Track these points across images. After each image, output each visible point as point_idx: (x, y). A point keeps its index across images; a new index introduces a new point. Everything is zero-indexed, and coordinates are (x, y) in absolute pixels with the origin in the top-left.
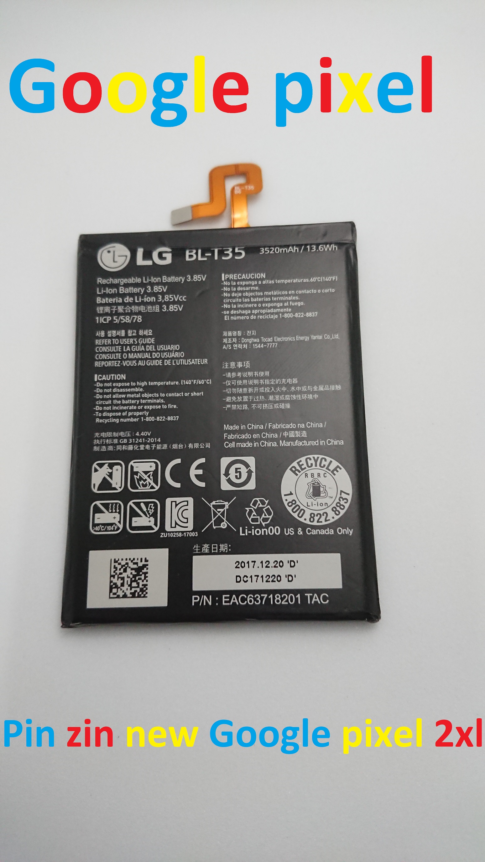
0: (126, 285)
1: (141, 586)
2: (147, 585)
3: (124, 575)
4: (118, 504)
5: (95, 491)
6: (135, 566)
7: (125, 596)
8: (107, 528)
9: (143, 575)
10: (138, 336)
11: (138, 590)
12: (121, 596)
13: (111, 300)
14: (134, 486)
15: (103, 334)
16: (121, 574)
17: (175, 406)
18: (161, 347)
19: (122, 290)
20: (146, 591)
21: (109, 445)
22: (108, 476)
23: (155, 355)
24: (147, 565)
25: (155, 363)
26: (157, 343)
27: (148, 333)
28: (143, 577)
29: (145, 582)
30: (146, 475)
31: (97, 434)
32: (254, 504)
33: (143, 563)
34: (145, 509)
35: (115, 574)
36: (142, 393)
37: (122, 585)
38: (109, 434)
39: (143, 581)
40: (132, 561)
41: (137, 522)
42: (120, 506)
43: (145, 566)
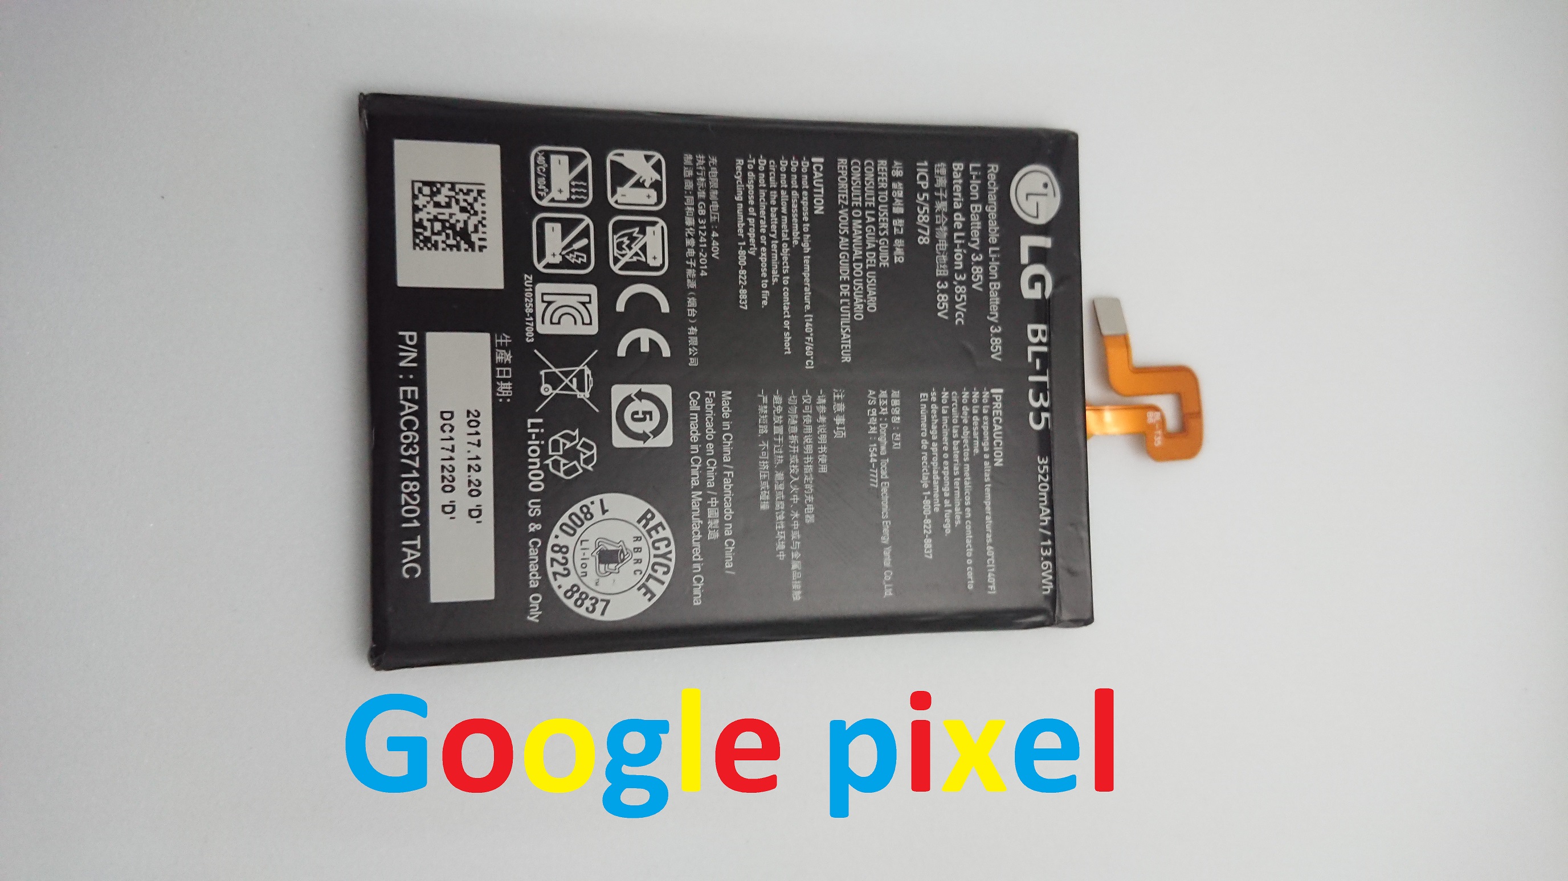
0: (984, 217)
1: (434, 238)
2: (436, 248)
3: (455, 209)
4: (585, 198)
5: (611, 156)
6: (471, 228)
7: (416, 209)
8: (541, 176)
9: (454, 242)
10: (892, 237)
11: (428, 234)
12: (416, 202)
13: (958, 188)
14: (618, 227)
15: (898, 173)
16: (457, 202)
17: (765, 303)
18: (872, 279)
19: (976, 208)
20: (425, 248)
21: (695, 182)
22: (638, 180)
23: (858, 268)
24: (473, 250)
25: (844, 267)
26: (880, 271)
27: (898, 256)
28: (451, 242)
29: (441, 245)
30: (640, 249)
31: (714, 160)
32: (585, 445)
33: (478, 243)
34: (577, 246)
35: (457, 190)
36: (790, 243)
37: (437, 205)
38: (714, 183)
39: (443, 242)
40: (480, 222)
41: (553, 233)
42: (582, 201)
43: (471, 245)
